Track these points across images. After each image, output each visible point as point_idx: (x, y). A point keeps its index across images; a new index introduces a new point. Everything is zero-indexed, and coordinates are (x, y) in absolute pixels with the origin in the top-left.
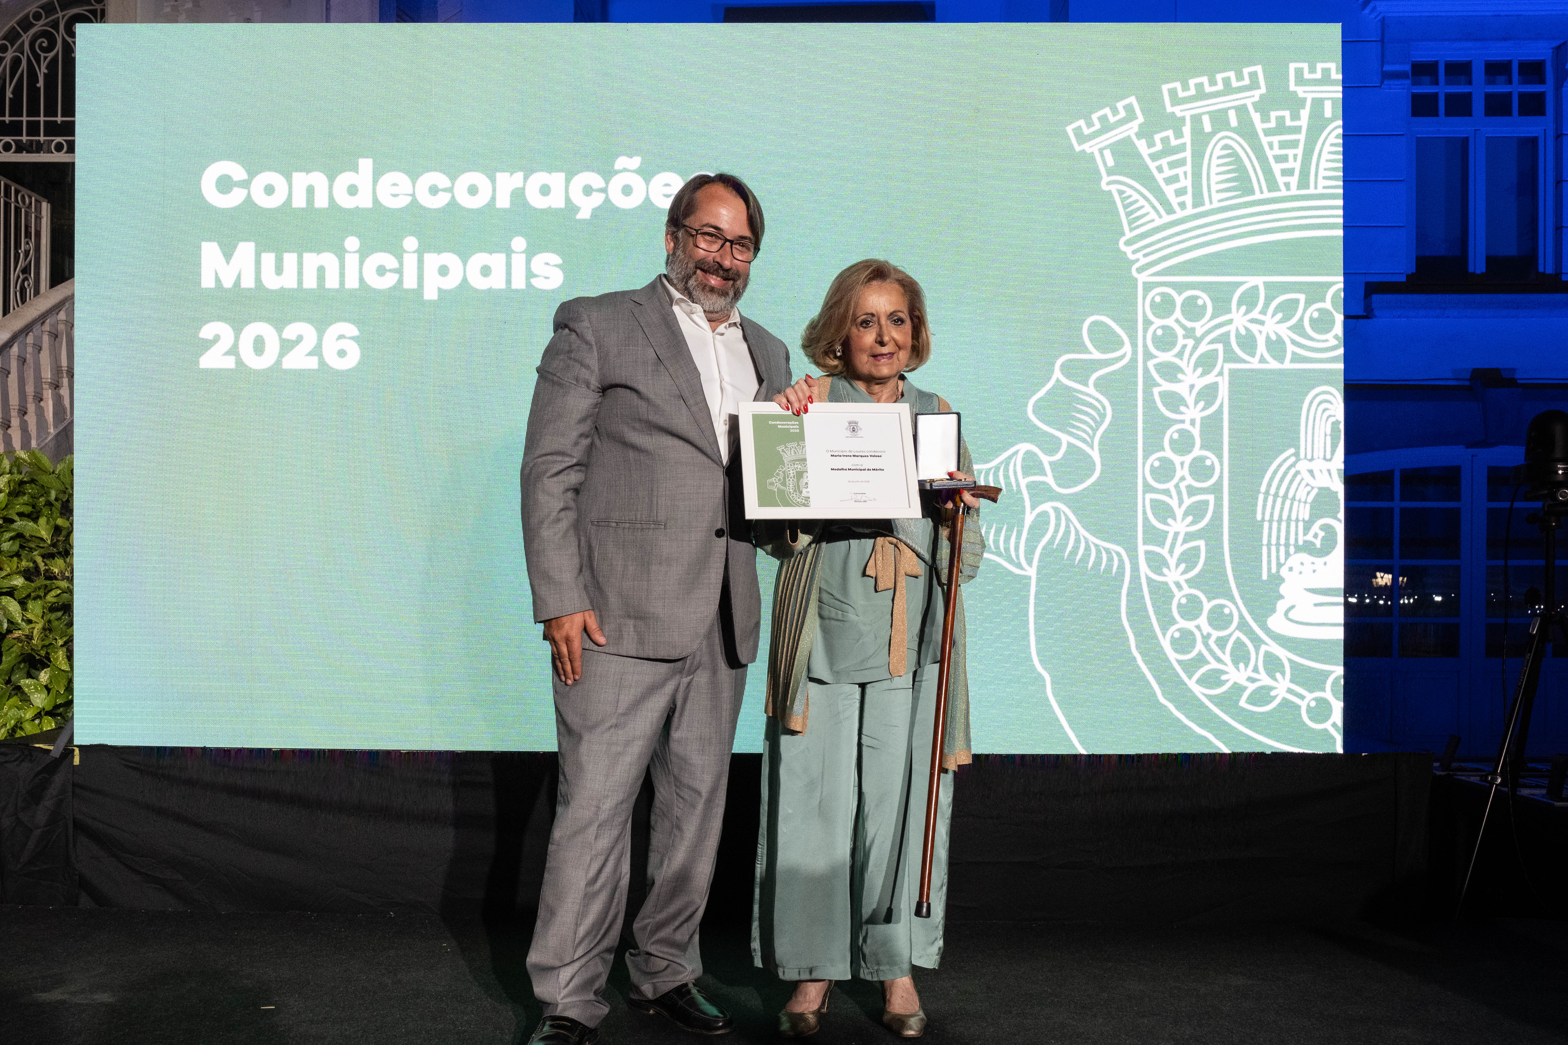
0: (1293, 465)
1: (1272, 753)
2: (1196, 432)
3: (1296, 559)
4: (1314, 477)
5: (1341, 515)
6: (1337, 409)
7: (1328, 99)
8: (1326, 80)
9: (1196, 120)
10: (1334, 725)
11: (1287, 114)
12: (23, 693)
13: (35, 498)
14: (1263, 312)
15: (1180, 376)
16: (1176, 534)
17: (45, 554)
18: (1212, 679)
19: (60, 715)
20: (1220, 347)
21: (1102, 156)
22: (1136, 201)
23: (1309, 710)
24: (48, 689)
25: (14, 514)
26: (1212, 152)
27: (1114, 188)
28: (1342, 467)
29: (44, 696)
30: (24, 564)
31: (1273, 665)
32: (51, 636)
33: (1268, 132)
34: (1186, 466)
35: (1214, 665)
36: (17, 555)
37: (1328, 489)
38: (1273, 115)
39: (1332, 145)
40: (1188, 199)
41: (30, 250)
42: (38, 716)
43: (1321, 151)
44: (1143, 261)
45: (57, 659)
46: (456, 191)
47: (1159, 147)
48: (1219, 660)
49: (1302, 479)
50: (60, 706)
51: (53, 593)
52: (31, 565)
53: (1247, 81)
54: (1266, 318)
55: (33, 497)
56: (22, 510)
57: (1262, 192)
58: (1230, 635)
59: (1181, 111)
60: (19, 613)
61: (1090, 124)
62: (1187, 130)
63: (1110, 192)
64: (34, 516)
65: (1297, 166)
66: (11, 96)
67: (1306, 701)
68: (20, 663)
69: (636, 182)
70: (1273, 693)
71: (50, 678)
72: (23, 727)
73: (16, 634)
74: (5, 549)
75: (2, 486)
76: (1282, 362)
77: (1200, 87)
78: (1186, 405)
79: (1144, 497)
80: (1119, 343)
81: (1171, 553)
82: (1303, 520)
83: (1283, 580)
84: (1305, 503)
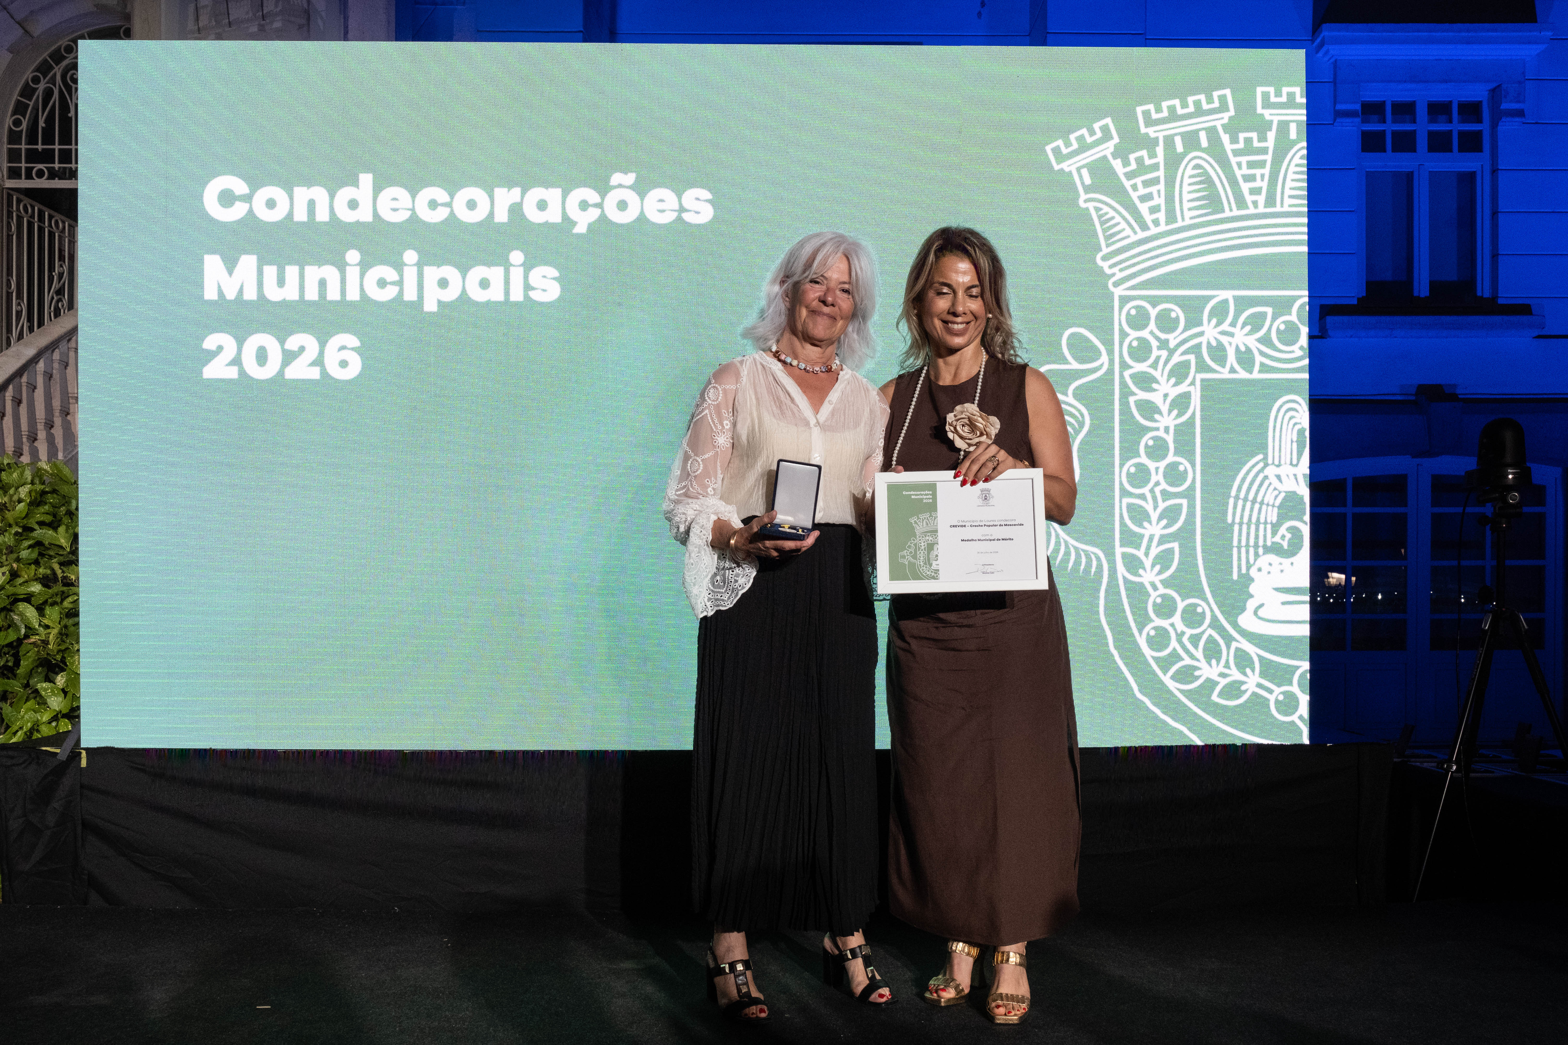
0: (1261, 470)
1: (1243, 745)
2: (1170, 439)
3: (1265, 560)
4: (1281, 481)
5: (1307, 518)
6: (1303, 417)
7: (1293, 121)
8: (1291, 103)
9: (1169, 142)
10: (1301, 718)
11: (1254, 135)
12: (41, 696)
13: (56, 507)
14: (1233, 324)
15: (1155, 386)
16: (1152, 537)
17: (64, 562)
18: (1186, 675)
20: (1192, 358)
21: (1080, 175)
22: (1113, 218)
23: (1277, 703)
24: (65, 692)
25: (35, 523)
26: (1184, 172)
27: (1091, 205)
28: (1308, 472)
29: (60, 699)
30: (41, 570)
31: (1243, 661)
32: (68, 641)
33: (1236, 153)
34: (1161, 471)
35: (1187, 661)
36: (36, 562)
37: (1294, 493)
38: (1242, 136)
39: (1297, 165)
40: (1161, 216)
41: (63, 273)
42: (55, 718)
43: (1286, 171)
44: (1119, 276)
45: (73, 663)
46: (455, 205)
47: (1133, 166)
48: (1192, 657)
49: (1270, 484)
51: (69, 599)
52: (48, 572)
53: (1216, 104)
54: (1236, 330)
55: (53, 506)
56: (42, 519)
57: (1231, 210)
58: (1203, 632)
59: (1155, 132)
60: (37, 619)
61: (1068, 144)
63: (1087, 209)
64: (54, 524)
65: (1264, 185)
66: (44, 125)
67: (1275, 695)
68: (37, 667)
69: (631, 197)
70: (1243, 688)
71: (66, 682)
72: (40, 729)
73: (33, 639)
74: (24, 556)
75: (22, 496)
76: (1251, 372)
77: (1172, 109)
78: (1160, 413)
79: (1121, 502)
80: (1097, 354)
81: (1147, 554)
82: (1271, 523)
83: (1252, 580)
84: (1273, 506)
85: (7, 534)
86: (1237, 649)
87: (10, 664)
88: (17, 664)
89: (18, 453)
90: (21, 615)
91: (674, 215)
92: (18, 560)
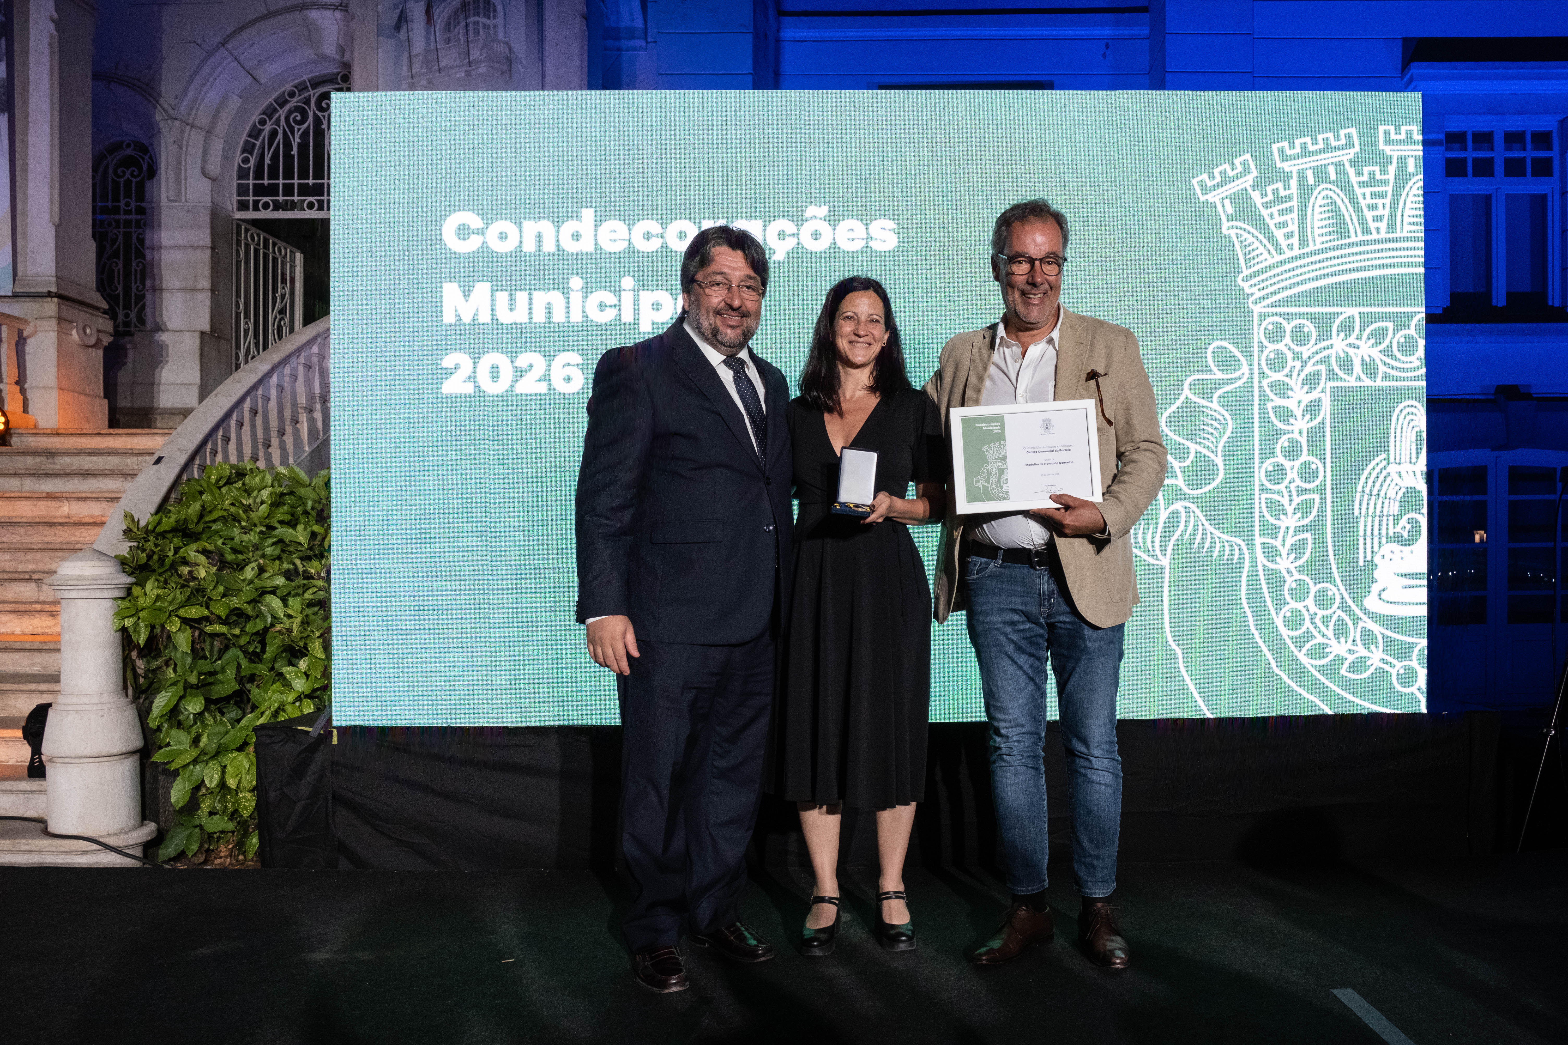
0: (1385, 468)
1: (1368, 714)
2: (1303, 441)
3: (1388, 548)
4: (1401, 477)
5: (1425, 510)
6: (1421, 421)
7: (1411, 156)
8: (1409, 140)
9: (1302, 175)
10: (1419, 689)
11: (1377, 169)
12: (285, 678)
13: (294, 507)
14: (1359, 338)
15: (1290, 393)
16: (1288, 528)
18: (1319, 652)
19: (317, 697)
20: (1323, 368)
21: (1223, 205)
22: (1252, 243)
23: (1399, 675)
24: (307, 676)
25: (276, 522)
26: (1315, 201)
27: (1232, 232)
28: (1425, 469)
29: (303, 681)
30: (286, 566)
31: (1368, 638)
32: (309, 629)
33: (1361, 185)
34: (1296, 469)
35: (1319, 639)
36: (279, 558)
37: (1414, 488)
38: (1366, 169)
39: (1414, 195)
40: (1295, 241)
42: (299, 699)
43: (1405, 201)
44: (1258, 295)
45: (314, 649)
47: (1270, 197)
48: (1324, 636)
49: (1392, 480)
50: (318, 689)
51: (311, 591)
52: (291, 567)
53: (1343, 141)
54: (1361, 343)
55: (292, 506)
56: (282, 518)
57: (1357, 236)
58: (1333, 613)
59: (1289, 166)
60: (281, 609)
61: (1212, 178)
62: (1294, 183)
63: (1229, 236)
64: (293, 523)
65: (1386, 213)
67: (1396, 668)
68: (281, 653)
69: (825, 228)
70: (1369, 663)
71: (308, 666)
72: (285, 709)
73: (279, 627)
74: (268, 553)
75: (264, 498)
76: (1375, 381)
77: (1304, 146)
78: (1295, 418)
79: (1260, 496)
80: (1239, 365)
81: (1283, 544)
82: (1394, 516)
83: (1377, 566)
84: (1395, 500)
85: (252, 533)
86: (1364, 629)
87: (258, 650)
88: (263, 651)
89: (255, 459)
90: (268, 605)
91: (863, 243)
92: (263, 556)
